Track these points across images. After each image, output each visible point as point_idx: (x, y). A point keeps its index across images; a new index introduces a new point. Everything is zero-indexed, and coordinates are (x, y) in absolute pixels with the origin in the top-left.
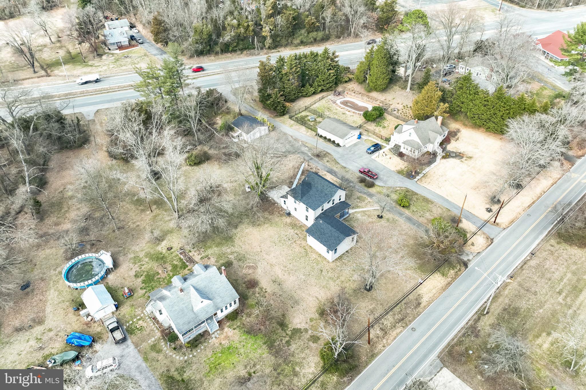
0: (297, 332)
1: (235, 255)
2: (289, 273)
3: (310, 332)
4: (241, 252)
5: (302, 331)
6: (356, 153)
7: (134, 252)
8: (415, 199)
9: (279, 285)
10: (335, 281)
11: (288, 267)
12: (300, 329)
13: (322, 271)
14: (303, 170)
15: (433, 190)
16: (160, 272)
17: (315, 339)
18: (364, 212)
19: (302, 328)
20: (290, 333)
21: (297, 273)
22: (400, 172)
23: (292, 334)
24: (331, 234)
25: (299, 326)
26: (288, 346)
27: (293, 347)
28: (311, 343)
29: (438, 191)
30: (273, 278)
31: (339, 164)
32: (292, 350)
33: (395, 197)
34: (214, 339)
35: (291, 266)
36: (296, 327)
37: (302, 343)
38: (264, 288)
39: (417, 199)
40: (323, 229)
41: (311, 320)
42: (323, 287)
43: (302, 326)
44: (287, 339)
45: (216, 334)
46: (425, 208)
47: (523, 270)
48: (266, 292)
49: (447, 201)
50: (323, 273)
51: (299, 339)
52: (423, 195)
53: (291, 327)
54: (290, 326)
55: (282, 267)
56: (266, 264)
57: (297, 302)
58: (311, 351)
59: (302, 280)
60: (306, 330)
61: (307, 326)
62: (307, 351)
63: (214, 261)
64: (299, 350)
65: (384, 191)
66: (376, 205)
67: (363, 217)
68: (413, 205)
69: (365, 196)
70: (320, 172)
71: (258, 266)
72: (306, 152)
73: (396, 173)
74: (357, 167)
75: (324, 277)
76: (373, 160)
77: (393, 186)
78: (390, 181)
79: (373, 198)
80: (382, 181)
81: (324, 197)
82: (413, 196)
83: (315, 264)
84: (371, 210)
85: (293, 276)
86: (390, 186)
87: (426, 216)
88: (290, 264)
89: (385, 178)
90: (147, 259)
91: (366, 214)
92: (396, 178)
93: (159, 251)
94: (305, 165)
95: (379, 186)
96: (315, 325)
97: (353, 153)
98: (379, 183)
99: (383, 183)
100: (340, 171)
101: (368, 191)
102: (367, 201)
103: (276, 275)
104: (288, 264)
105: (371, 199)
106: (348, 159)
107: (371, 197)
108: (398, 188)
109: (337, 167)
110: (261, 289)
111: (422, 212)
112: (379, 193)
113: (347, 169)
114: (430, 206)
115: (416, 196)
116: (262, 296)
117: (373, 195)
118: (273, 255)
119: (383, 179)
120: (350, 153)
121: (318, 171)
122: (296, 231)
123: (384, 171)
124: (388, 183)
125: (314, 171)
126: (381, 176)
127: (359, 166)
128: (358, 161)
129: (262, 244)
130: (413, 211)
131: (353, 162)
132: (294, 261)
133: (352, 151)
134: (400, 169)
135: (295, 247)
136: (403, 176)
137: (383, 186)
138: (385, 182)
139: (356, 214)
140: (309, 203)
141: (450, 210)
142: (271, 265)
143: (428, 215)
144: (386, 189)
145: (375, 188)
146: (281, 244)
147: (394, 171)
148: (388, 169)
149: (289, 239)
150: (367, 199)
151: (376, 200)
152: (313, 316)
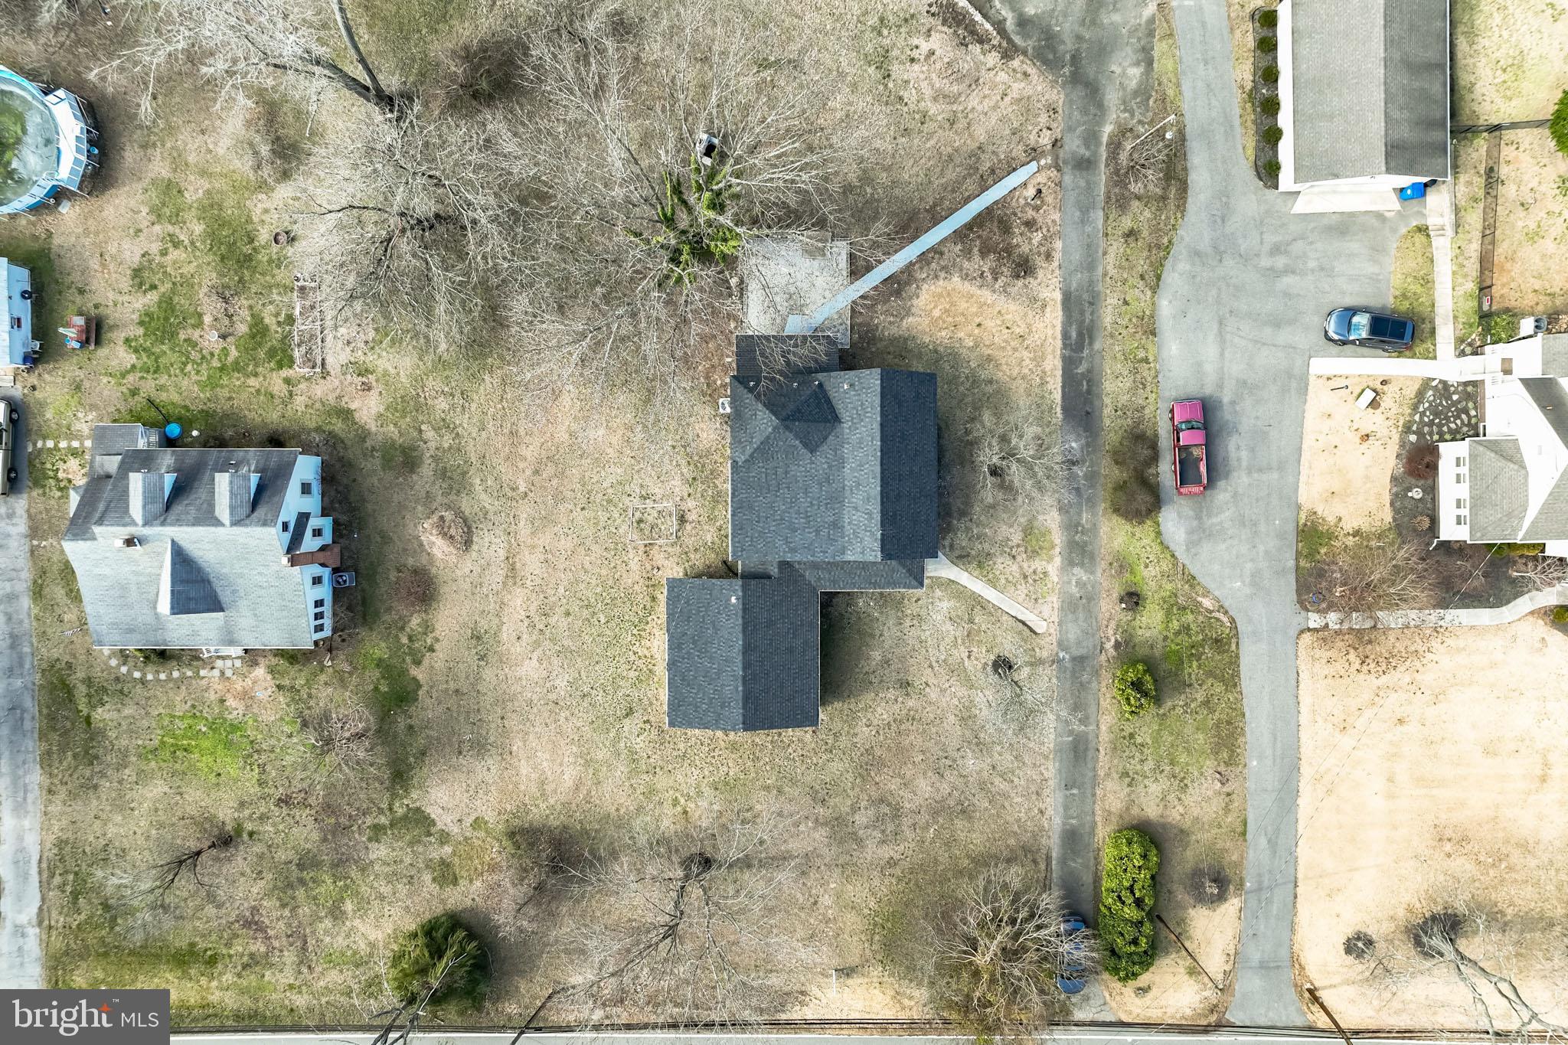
0: (419, 821)
1: (447, 441)
2: (537, 644)
3: (448, 849)
4: (470, 448)
5: (433, 830)
6: (1288, 280)
7: (178, 161)
8: (1200, 696)
9: (481, 659)
10: (634, 772)
11: (553, 620)
12: (433, 823)
13: (630, 712)
14: (989, 211)
15: (1304, 719)
16: (207, 319)
17: (446, 875)
18: (978, 602)
19: (440, 825)
20: (400, 811)
21: (555, 661)
23: (405, 817)
24: (718, 674)
25: (433, 812)
26: (370, 840)
27: (380, 851)
28: (427, 877)
29: (1313, 738)
30: (483, 624)
31: (1155, 289)
32: (372, 856)
33: (1151, 623)
34: (216, 673)
35: (564, 623)
36: (427, 810)
37: (408, 860)
38: (437, 633)
39: (1206, 703)
40: (716, 630)
41: (478, 823)
42: (587, 763)
43: (444, 820)
44: (383, 820)
45: (229, 663)
46: (1183, 758)
48: (431, 649)
49: (1289, 794)
50: (627, 722)
51: (411, 844)
52: (1247, 705)
53: (416, 798)
54: (414, 795)
55: (533, 608)
56: (502, 553)
57: (480, 747)
58: (410, 895)
59: (553, 696)
60: (444, 838)
61: (455, 829)
62: (402, 889)
63: (374, 411)
64: (387, 869)
65: (1146, 573)
66: (1046, 610)
67: (948, 626)
68: (1161, 711)
69: (1057, 541)
70: (1040, 274)
71: (475, 547)
72: (1112, 97)
73: (1291, 528)
74: (1199, 364)
75: (618, 738)
76: (1297, 384)
77: (1200, 578)
78: (1223, 546)
79: (1077, 570)
80: (1195, 523)
81: (817, 532)
82: (1210, 681)
83: (632, 674)
84: (1005, 618)
85: (540, 661)
86: (1194, 569)
87: (1140, 789)
88: (568, 614)
89: (1226, 516)
90: (198, 228)
91: (971, 621)
92: (1261, 548)
93: (249, 220)
94: (1025, 184)
95: (1159, 534)
96: (477, 843)
97: (1274, 273)
98: (1174, 521)
99: (1190, 532)
100: (1112, 336)
101: (1095, 527)
102: (1038, 564)
103: (496, 621)
104: (560, 611)
105: (1063, 569)
106: (1214, 292)
107: (1070, 563)
108: (1207, 603)
109: (1126, 303)
110: (427, 628)
111: (1150, 764)
112: (1122, 565)
113: (1150, 346)
114: (1209, 764)
115: (1219, 688)
116: (412, 652)
117: (1092, 557)
118: (545, 539)
119: (1209, 516)
120: (1265, 262)
121: (1039, 261)
122: (691, 504)
123: (1264, 477)
124: (1206, 548)
125: (1025, 248)
126: (1222, 495)
127: (1209, 368)
128: (1236, 340)
129: (550, 470)
130: (1132, 736)
131: (1215, 326)
132: (585, 613)
133: (1286, 252)
134: (1331, 519)
135: (634, 565)
136: (1291, 563)
137: (1172, 547)
138: (1200, 534)
139: (938, 593)
140: (751, 508)
141: (1244, 834)
142: (513, 573)
143: (1155, 789)
144: (1165, 566)
145: (1138, 530)
146: (603, 516)
147: (1299, 507)
148: (1291, 479)
149: (640, 521)
150: (1050, 560)
151: (1074, 590)
152: (490, 817)
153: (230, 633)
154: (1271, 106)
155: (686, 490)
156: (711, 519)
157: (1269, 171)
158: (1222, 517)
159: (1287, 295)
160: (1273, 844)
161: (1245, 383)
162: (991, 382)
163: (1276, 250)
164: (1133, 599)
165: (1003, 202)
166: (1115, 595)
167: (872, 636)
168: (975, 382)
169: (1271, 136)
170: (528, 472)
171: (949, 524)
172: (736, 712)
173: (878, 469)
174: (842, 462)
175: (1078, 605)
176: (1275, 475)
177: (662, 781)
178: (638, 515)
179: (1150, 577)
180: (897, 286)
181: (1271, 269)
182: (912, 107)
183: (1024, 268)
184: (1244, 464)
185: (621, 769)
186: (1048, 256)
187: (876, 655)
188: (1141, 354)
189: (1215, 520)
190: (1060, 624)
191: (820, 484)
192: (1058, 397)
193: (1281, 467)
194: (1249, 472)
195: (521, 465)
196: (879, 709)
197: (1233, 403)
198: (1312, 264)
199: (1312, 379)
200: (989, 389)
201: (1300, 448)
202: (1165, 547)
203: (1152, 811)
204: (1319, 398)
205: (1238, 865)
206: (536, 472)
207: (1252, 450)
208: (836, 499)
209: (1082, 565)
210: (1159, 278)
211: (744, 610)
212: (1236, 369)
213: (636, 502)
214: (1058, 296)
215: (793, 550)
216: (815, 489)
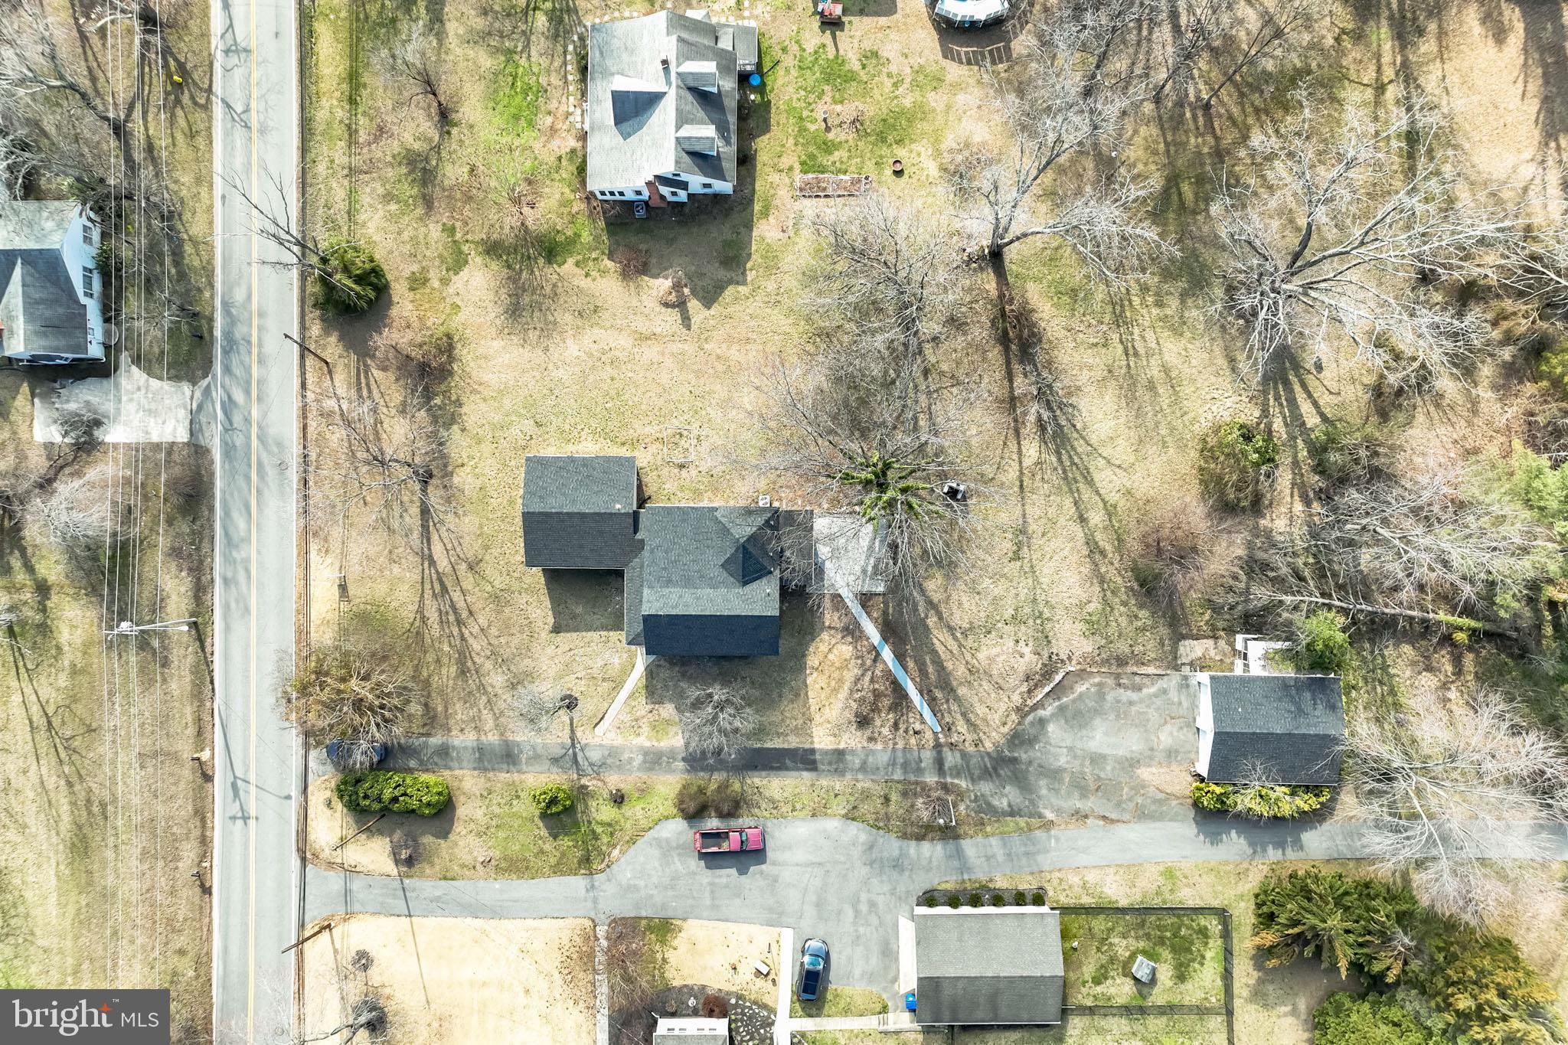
0: (459, 263)
2: (591, 355)
3: (436, 284)
4: (737, 307)
5: (451, 273)
6: (850, 912)
7: (958, 87)
8: (547, 847)
9: (579, 313)
10: (493, 427)
11: (608, 368)
12: (456, 274)
13: (538, 424)
14: (906, 696)
15: (530, 922)
16: (838, 108)
17: (417, 282)
18: (617, 684)
19: (454, 278)
20: (465, 248)
21: (577, 369)
22: (664, 928)
23: (461, 252)
25: (464, 274)
26: (444, 225)
27: (435, 232)
28: (415, 268)
29: (516, 929)
30: (605, 315)
31: (846, 817)
32: (431, 226)
33: (602, 812)
34: (571, 109)
35: (606, 376)
36: (466, 270)
37: (428, 253)
38: (599, 279)
39: (542, 852)
40: (596, 492)
41: (455, 307)
42: (500, 392)
43: (459, 281)
44: (458, 236)
45: (579, 119)
46: (501, 834)
47: (196, 812)
48: (587, 275)
49: (474, 910)
50: (532, 422)
51: (440, 256)
52: (540, 881)
53: (476, 260)
54: (479, 260)
55: (617, 353)
56: (658, 330)
57: (513, 311)
58: (402, 254)
59: (550, 366)
60: (445, 282)
61: (451, 290)
62: (407, 249)
63: (767, 234)
64: (421, 237)
65: (638, 808)
66: (611, 735)
67: (600, 663)
68: (536, 819)
69: (662, 744)
70: (859, 734)
71: (664, 309)
72: (985, 787)
73: (670, 914)
74: (790, 848)
75: (520, 415)
76: (775, 918)
77: (633, 847)
78: (657, 864)
79: (641, 758)
80: (674, 844)
81: (665, 569)
82: (558, 854)
83: (567, 427)
84: (606, 705)
85: (578, 358)
86: (641, 842)
87: (479, 803)
88: (612, 379)
89: (679, 866)
90: (907, 102)
91: (604, 680)
92: (655, 892)
93: (913, 141)
94: (923, 722)
95: (667, 818)
96: (441, 307)
97: (855, 904)
98: (676, 829)
99: (667, 841)
100: (813, 785)
101: (671, 771)
102: (646, 729)
103: (608, 325)
104: (615, 373)
105: (641, 748)
106: (842, 859)
107: (646, 753)
108: (616, 853)
109: (836, 795)
110: (603, 272)
111: (497, 810)
112: (644, 791)
113: (805, 812)
114: (496, 854)
115: (553, 861)
116: (586, 260)
117: (650, 769)
118: (669, 362)
119: (679, 855)
120: (864, 897)
121: (868, 733)
122: (694, 473)
123: (707, 894)
124: (655, 852)
125: (878, 722)
126: (695, 864)
127: (786, 856)
128: (807, 875)
129: (720, 368)
130: (518, 797)
131: (817, 860)
132: (613, 393)
133: (870, 912)
134: (675, 943)
135: (648, 430)
136: (644, 914)
137: (657, 828)
138: (666, 849)
139: (625, 656)
140: (684, 521)
141: (445, 878)
142: (644, 338)
143: (479, 814)
144: (644, 823)
145: (670, 803)
146: (684, 407)
147: (685, 920)
148: (705, 914)
149: (681, 435)
150: (649, 738)
151: (626, 756)
152: (461, 317)
153: (599, 129)
154: (975, 901)
155: (704, 468)
156: (682, 488)
157: (929, 899)
158: (678, 864)
159: (839, 912)
160: (438, 899)
161: (776, 881)
162: (780, 696)
163: (872, 904)
164: (619, 799)
165: (910, 706)
166: (622, 786)
167: (594, 606)
168: (780, 685)
169: (954, 901)
170: (719, 351)
171: (675, 664)
172: (537, 507)
173: (708, 613)
174: (714, 587)
175: (612, 759)
176: (708, 902)
177: (487, 448)
178: (685, 433)
179: (634, 810)
180: (853, 631)
181: (859, 901)
182: (983, 640)
183: (863, 722)
184: (717, 880)
185: (497, 418)
186: (871, 739)
187: (579, 610)
188: (798, 806)
189: (676, 859)
190: (601, 745)
191: (698, 571)
192: (769, 745)
193: (714, 907)
194: (711, 884)
195: (724, 346)
196: (539, 611)
197: (761, 873)
198: (861, 930)
199: (778, 929)
200: (775, 695)
201: (727, 920)
202: (657, 822)
203: (462, 812)
204: (763, 935)
205: (422, 875)
206: (718, 357)
207: (727, 886)
208: (688, 582)
209: (645, 762)
210: (853, 819)
211: (611, 514)
212: (787, 874)
213: (695, 432)
214: (842, 746)
215: (652, 551)
216: (696, 568)
